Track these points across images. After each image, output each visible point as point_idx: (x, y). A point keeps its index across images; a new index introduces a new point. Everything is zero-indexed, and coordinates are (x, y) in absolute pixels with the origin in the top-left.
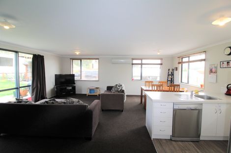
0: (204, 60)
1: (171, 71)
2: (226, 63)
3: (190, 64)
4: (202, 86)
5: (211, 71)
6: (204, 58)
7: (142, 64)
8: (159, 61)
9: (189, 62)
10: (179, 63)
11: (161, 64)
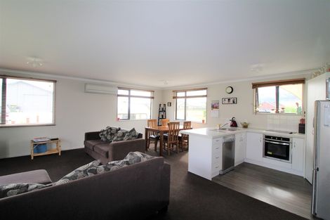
0: (206, 96)
1: (162, 106)
2: (227, 100)
3: (187, 99)
4: (203, 121)
5: (213, 107)
6: (205, 94)
7: (129, 96)
8: (149, 94)
9: (186, 97)
10: (174, 98)
11: (153, 98)
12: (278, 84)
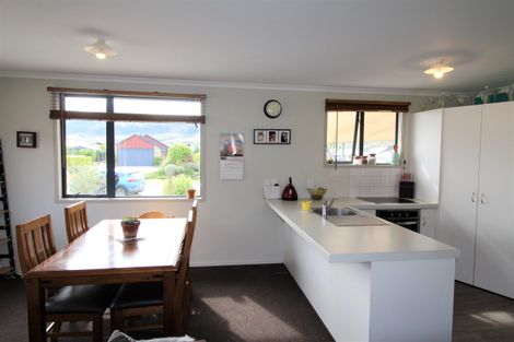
2: (267, 134)
10: (52, 115)
12: (360, 107)
